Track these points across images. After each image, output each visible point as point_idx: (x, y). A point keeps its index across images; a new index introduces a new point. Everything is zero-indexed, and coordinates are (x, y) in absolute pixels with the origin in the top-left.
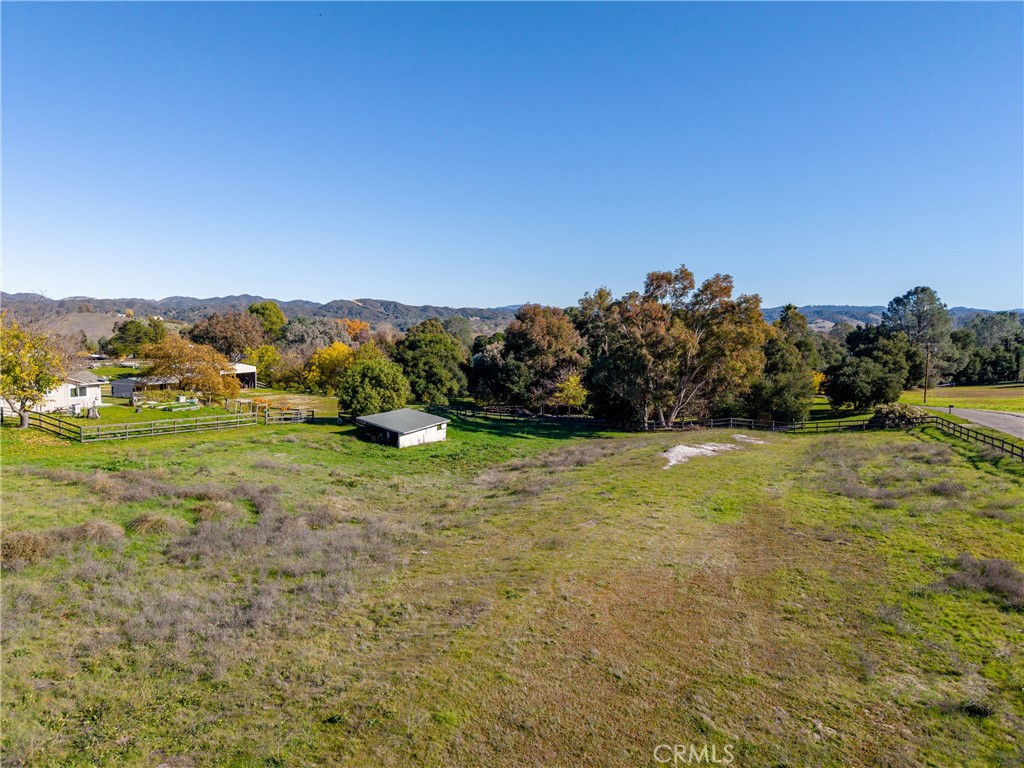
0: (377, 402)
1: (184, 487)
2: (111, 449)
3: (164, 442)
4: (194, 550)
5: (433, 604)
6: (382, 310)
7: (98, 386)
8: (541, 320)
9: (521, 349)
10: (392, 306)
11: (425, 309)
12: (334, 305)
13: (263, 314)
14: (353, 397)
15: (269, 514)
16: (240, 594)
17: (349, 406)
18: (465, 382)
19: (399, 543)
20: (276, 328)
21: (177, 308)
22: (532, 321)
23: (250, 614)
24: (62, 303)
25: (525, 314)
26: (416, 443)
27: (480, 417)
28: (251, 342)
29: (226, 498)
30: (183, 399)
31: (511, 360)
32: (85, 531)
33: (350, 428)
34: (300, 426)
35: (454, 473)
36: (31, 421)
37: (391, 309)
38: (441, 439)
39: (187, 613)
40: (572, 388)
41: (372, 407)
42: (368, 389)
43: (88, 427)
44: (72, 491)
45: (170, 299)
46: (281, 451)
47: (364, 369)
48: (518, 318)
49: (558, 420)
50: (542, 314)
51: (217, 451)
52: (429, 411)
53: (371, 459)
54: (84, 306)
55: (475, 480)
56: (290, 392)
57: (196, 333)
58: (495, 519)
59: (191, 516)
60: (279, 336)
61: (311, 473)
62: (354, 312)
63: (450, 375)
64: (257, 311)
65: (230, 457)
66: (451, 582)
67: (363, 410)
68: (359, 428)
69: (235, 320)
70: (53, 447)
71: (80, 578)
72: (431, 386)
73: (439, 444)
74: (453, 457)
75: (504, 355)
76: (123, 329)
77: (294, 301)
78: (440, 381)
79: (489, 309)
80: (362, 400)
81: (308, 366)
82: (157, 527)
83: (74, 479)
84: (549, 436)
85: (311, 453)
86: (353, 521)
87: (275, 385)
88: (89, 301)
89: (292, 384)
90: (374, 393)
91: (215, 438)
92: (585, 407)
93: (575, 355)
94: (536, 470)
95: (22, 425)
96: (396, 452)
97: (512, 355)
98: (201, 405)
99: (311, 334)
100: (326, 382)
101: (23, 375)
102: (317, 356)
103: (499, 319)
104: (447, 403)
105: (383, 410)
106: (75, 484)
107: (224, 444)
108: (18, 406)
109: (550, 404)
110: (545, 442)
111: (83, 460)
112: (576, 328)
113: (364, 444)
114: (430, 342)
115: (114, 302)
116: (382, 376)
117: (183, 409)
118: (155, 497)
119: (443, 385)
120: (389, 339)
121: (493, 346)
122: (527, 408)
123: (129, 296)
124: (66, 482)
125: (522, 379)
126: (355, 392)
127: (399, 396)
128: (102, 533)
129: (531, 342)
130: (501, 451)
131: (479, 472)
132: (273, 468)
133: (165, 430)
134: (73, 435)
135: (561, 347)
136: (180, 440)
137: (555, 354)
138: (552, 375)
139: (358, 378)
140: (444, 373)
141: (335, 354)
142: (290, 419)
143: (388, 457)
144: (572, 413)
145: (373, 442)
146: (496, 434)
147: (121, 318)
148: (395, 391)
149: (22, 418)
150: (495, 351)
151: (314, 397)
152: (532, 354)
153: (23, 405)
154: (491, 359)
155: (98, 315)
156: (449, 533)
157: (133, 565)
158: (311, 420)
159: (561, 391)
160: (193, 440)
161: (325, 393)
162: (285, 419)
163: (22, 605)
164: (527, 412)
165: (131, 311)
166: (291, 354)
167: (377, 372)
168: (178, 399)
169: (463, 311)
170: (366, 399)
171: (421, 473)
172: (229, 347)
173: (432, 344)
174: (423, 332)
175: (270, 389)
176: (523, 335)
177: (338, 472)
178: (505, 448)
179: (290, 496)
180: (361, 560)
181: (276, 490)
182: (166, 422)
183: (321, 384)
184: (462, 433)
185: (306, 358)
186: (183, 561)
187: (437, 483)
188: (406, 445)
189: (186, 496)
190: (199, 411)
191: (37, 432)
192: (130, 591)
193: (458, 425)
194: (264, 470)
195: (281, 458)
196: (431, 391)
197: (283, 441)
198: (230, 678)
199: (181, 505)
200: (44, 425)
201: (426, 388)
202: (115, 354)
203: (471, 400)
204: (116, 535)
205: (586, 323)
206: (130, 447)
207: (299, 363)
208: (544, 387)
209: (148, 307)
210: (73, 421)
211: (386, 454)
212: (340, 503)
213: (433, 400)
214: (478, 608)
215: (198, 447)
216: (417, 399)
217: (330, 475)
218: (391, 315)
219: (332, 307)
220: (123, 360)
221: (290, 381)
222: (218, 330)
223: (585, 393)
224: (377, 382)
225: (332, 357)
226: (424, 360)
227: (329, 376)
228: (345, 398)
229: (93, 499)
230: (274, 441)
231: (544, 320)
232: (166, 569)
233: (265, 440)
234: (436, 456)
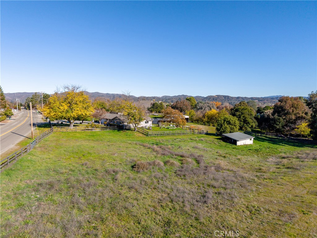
0: (229, 129)
1: (176, 152)
2: (156, 139)
3: (168, 138)
4: (183, 173)
5: (271, 209)
6: (224, 98)
7: (151, 121)
8: (289, 102)
9: (281, 113)
10: (227, 97)
11: (238, 98)
12: (208, 97)
13: (190, 101)
14: (221, 127)
15: (202, 164)
16: (200, 191)
17: (219, 130)
18: (257, 124)
19: (249, 182)
20: (194, 104)
21: (166, 99)
22: (285, 102)
23: (206, 199)
24: (139, 98)
25: (282, 100)
26: (242, 144)
27: (264, 136)
28: (187, 109)
29: (188, 157)
30: (171, 125)
31: (276, 116)
32: (155, 163)
33: (220, 137)
34: (204, 135)
35: (258, 156)
36: (137, 130)
37: (227, 98)
38: (251, 143)
39: (186, 195)
40: (303, 128)
41: (227, 131)
42: (226, 125)
43: (150, 132)
44: (149, 150)
45: (164, 96)
46: (200, 143)
47: (224, 118)
48: (279, 101)
49: (296, 140)
50: (290, 100)
51: (182, 141)
52: (245, 133)
53: (228, 148)
54: (144, 99)
55: (268, 160)
56: (199, 124)
57: (173, 106)
58: (285, 178)
59: (180, 162)
60: (195, 107)
61: (211, 152)
62: (215, 99)
63: (252, 121)
64: (188, 100)
65: (186, 144)
66: (275, 202)
67: (224, 132)
68: (222, 138)
69: (183, 103)
70: (142, 137)
71: (155, 177)
72: (245, 124)
73: (250, 145)
74: (257, 150)
75: (273, 114)
76: (154, 105)
77: (197, 96)
78: (249, 123)
79: (261, 98)
80: (224, 129)
81: (204, 116)
82: (172, 164)
83: (149, 147)
84: (294, 145)
85: (208, 144)
86: (228, 170)
87: (194, 122)
88: (145, 97)
89: (199, 122)
90: (228, 126)
91: (181, 137)
92: (309, 135)
93: (304, 115)
94: (294, 159)
95: (135, 130)
96: (236, 147)
97: (276, 114)
98: (176, 127)
99: (204, 107)
100: (209, 121)
101: (136, 118)
102: (207, 113)
103: (265, 101)
104: (250, 131)
105: (230, 132)
106: (149, 148)
107: (183, 140)
108: (134, 125)
109: (292, 133)
110: (293, 148)
111: (150, 141)
112: (307, 105)
113: (225, 143)
114: (243, 109)
115: (150, 98)
116: (231, 121)
117: (172, 128)
118: (169, 154)
119: (249, 124)
120: (228, 108)
121: (268, 111)
122: (283, 134)
123: (154, 96)
124: (147, 147)
125: (281, 123)
126: (222, 126)
127: (236, 128)
128: (159, 164)
129: (285, 110)
130: (276, 150)
131: (268, 157)
132: (199, 149)
133: (168, 134)
134: (146, 134)
135: (298, 112)
136: (171, 137)
137: (295, 115)
138: (294, 122)
139: (223, 121)
140: (250, 120)
141: (212, 113)
142: (201, 133)
143: (234, 148)
144: (302, 137)
145: (228, 143)
146: (272, 143)
147: (152, 102)
148: (235, 126)
149: (135, 129)
150: (269, 113)
151: (206, 126)
152: (285, 114)
153: (136, 125)
154: (267, 116)
155: (147, 101)
156: (267, 181)
157: (168, 175)
158: (207, 134)
159: (298, 129)
160: (175, 137)
161: (209, 125)
162: (199, 133)
163: (143, 183)
164: (283, 136)
165: (154, 100)
166: (199, 112)
167: (229, 120)
168: (170, 125)
169: (252, 98)
170: (225, 128)
171: (246, 155)
172: (181, 110)
173: (243, 110)
174: (240, 106)
175: (193, 123)
176: (281, 107)
177: (219, 152)
178: (276, 149)
179: (207, 159)
180: (237, 186)
181: (202, 156)
182: (168, 132)
183: (208, 122)
184: (258, 142)
185: (203, 114)
186: (180, 176)
187: (254, 159)
188: (239, 145)
189: (178, 155)
190: (176, 129)
191: (138, 133)
192: (168, 184)
193: (257, 139)
194: (196, 149)
195: (200, 145)
196: (245, 126)
197: (200, 140)
198: (205, 221)
199: (177, 158)
200: (140, 131)
201: (243, 125)
202: (151, 111)
203: (259, 130)
204: (162, 165)
205: (312, 103)
206: (159, 138)
207: (201, 116)
208: (290, 127)
209: (158, 99)
210: (146, 130)
211: (233, 147)
212: (223, 163)
213: (246, 129)
214: (292, 216)
215: (177, 140)
216: (241, 129)
217: (217, 153)
218: (226, 100)
219: (208, 98)
220: (153, 113)
221: (198, 121)
222: (178, 106)
223: (310, 130)
224: (229, 123)
225: (211, 114)
226: (243, 115)
227: (211, 120)
228: (218, 127)
229: (155, 153)
230: (197, 140)
231: (291, 102)
232: (176, 178)
233: (194, 139)
234: (250, 150)
